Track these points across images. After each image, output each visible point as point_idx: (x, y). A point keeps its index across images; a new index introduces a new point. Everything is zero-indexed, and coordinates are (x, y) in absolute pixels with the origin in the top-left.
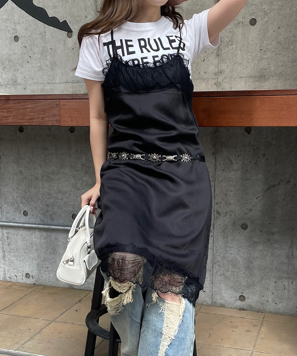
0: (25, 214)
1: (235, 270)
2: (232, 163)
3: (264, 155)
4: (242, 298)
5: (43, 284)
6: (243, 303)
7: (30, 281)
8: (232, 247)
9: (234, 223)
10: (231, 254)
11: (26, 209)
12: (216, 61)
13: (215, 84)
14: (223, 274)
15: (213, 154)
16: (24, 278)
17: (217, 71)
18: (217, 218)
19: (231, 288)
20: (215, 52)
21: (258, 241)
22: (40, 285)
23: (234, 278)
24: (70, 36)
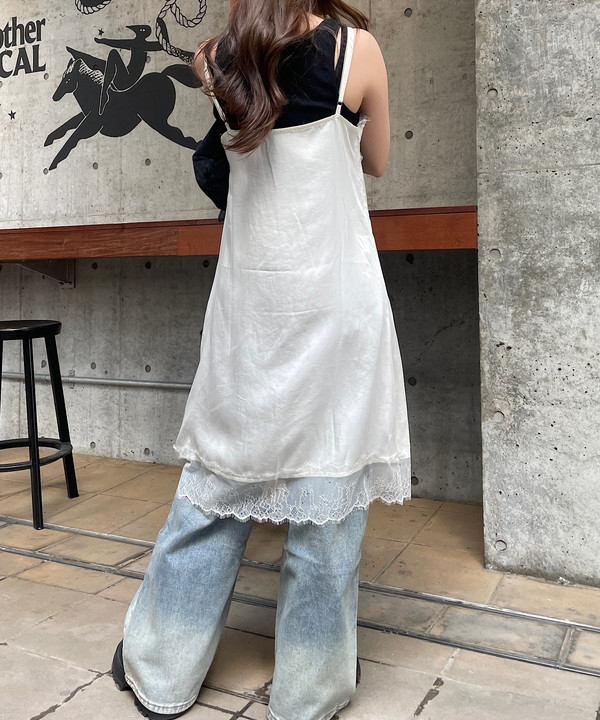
0: (148, 369)
3: (431, 289)
5: (166, 462)
7: (149, 459)
11: (149, 363)
16: (143, 455)
22: (162, 464)
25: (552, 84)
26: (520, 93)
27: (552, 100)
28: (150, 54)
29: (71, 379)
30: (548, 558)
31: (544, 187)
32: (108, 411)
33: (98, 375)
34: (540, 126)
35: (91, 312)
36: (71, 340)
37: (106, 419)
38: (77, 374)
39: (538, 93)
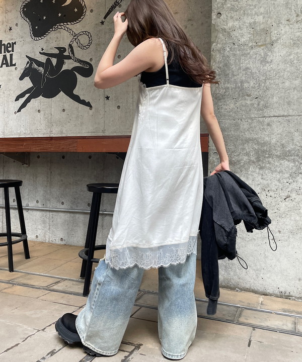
0: (63, 203)
5: (70, 244)
7: (63, 243)
11: (63, 201)
16: (60, 241)
22: (68, 245)
24: (91, 109)
25: (242, 82)
26: (229, 85)
27: (242, 89)
28: (65, 60)
29: (27, 207)
30: (232, 281)
31: (237, 126)
32: (44, 222)
33: (40, 205)
34: (236, 100)
36: (27, 190)
37: (43, 225)
38: (30, 205)
39: (236, 86)
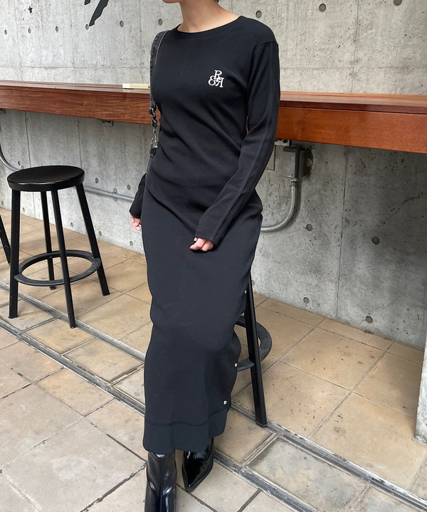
1: (363, 287)
2: (365, 167)
4: (369, 319)
6: (371, 325)
8: (361, 261)
9: (364, 235)
10: (359, 269)
12: (352, 48)
13: (350, 74)
14: (350, 289)
15: (345, 154)
17: (353, 59)
18: (345, 226)
19: (357, 306)
20: (352, 37)
21: (390, 259)
23: (361, 295)
29: (114, 195)
33: (132, 194)
35: (125, 146)
38: (119, 193)
